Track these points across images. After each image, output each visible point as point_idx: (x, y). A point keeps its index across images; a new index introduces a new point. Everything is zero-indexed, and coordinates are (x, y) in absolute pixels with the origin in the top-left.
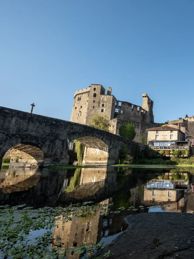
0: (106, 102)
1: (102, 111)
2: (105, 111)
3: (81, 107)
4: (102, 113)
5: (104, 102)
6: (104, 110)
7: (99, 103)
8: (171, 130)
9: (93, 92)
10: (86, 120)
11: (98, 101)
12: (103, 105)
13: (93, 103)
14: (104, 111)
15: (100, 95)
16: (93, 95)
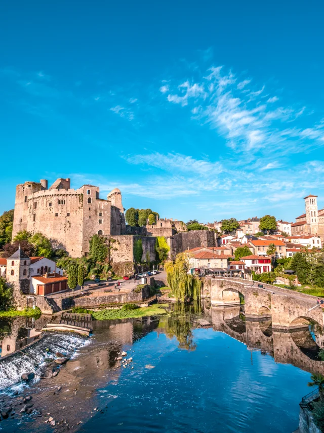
0: (104, 210)
1: (100, 222)
2: (104, 222)
3: (68, 215)
4: (101, 224)
5: (101, 210)
6: (102, 221)
7: (96, 211)
8: (221, 259)
9: (86, 197)
10: (84, 235)
11: (94, 209)
12: (100, 214)
13: (88, 211)
14: (102, 223)
15: (95, 200)
16: (87, 200)
